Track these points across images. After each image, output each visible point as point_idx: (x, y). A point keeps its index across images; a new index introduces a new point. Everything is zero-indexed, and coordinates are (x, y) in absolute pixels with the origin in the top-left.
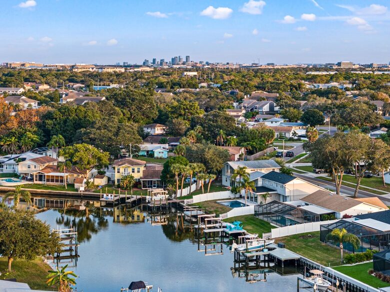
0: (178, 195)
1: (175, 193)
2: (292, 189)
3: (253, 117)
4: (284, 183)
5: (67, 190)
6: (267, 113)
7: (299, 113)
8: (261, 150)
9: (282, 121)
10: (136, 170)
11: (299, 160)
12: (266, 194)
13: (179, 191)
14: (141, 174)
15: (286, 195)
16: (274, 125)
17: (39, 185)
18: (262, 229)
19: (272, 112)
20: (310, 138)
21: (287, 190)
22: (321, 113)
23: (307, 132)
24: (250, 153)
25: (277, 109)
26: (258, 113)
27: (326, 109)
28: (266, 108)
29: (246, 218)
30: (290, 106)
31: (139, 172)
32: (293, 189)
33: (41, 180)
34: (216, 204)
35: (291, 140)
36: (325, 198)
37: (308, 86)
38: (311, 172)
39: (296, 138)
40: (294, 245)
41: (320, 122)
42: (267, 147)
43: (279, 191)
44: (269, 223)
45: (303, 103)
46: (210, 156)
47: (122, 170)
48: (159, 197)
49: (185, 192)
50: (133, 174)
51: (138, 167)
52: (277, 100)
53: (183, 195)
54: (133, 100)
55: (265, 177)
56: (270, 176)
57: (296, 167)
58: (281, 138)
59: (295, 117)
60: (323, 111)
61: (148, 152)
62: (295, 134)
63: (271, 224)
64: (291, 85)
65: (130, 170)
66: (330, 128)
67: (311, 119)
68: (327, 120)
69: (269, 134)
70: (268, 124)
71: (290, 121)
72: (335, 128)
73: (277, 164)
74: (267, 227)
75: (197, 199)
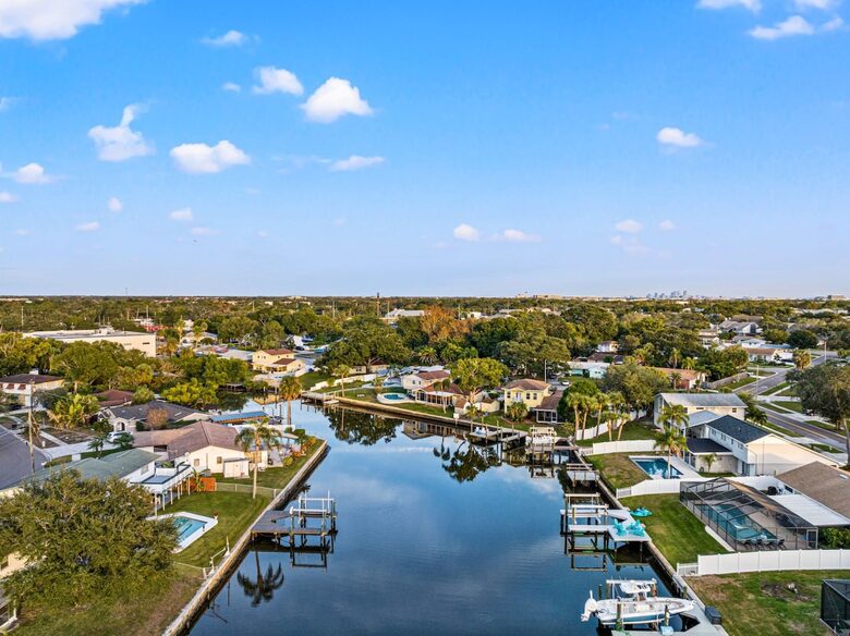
0: (578, 438)
1: (574, 434)
2: (759, 452)
3: (730, 338)
4: (745, 440)
5: (445, 415)
6: (747, 335)
7: (785, 335)
8: (727, 375)
9: (764, 342)
10: (532, 396)
11: (780, 391)
12: (711, 456)
13: (579, 432)
14: (539, 402)
15: (749, 462)
16: (753, 346)
17: (419, 405)
18: (684, 540)
19: (753, 333)
20: (798, 364)
21: (749, 454)
22: (814, 335)
23: (794, 355)
24: (713, 378)
25: (759, 331)
26: (736, 334)
27: (820, 331)
28: (747, 330)
29: (663, 502)
30: (774, 327)
31: (535, 398)
32: (761, 453)
33: (422, 399)
34: (626, 462)
35: (772, 364)
36: (830, 483)
37: (797, 311)
38: (799, 411)
39: (779, 362)
40: (746, 620)
41: (812, 345)
42: (737, 372)
43: (736, 452)
44: (703, 526)
45: (790, 325)
46: (632, 384)
47: (513, 395)
48: (545, 440)
49: (589, 433)
50: (526, 401)
51: (534, 391)
52: (760, 322)
53: (585, 438)
54: (589, 315)
55: (715, 424)
56: (724, 424)
57: (776, 403)
58: (759, 362)
59: (779, 339)
60: (817, 333)
61: (584, 370)
62: (777, 357)
63: (707, 529)
64: (779, 310)
65: (524, 395)
66: (826, 353)
67: (800, 341)
68: (821, 343)
69: (741, 357)
70: (745, 346)
71: (773, 343)
72: (835, 353)
73: (741, 401)
74: (696, 536)
75: (599, 449)
